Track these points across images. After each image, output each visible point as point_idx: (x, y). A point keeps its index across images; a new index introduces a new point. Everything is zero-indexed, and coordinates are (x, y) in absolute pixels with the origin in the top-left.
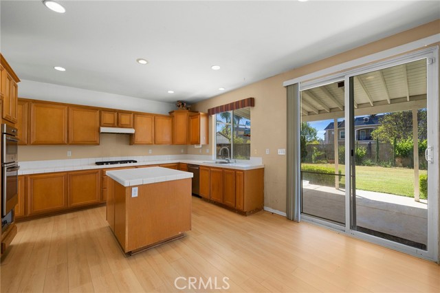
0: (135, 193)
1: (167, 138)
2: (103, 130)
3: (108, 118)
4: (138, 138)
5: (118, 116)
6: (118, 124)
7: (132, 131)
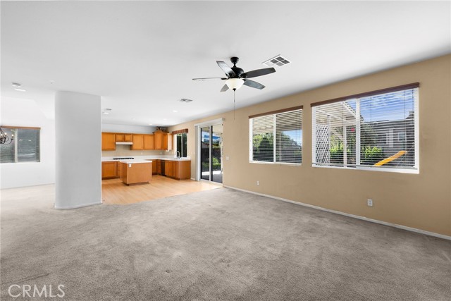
0: (130, 166)
1: (152, 147)
2: (117, 143)
3: (119, 137)
4: (134, 147)
5: (124, 136)
6: (124, 140)
7: (131, 143)
